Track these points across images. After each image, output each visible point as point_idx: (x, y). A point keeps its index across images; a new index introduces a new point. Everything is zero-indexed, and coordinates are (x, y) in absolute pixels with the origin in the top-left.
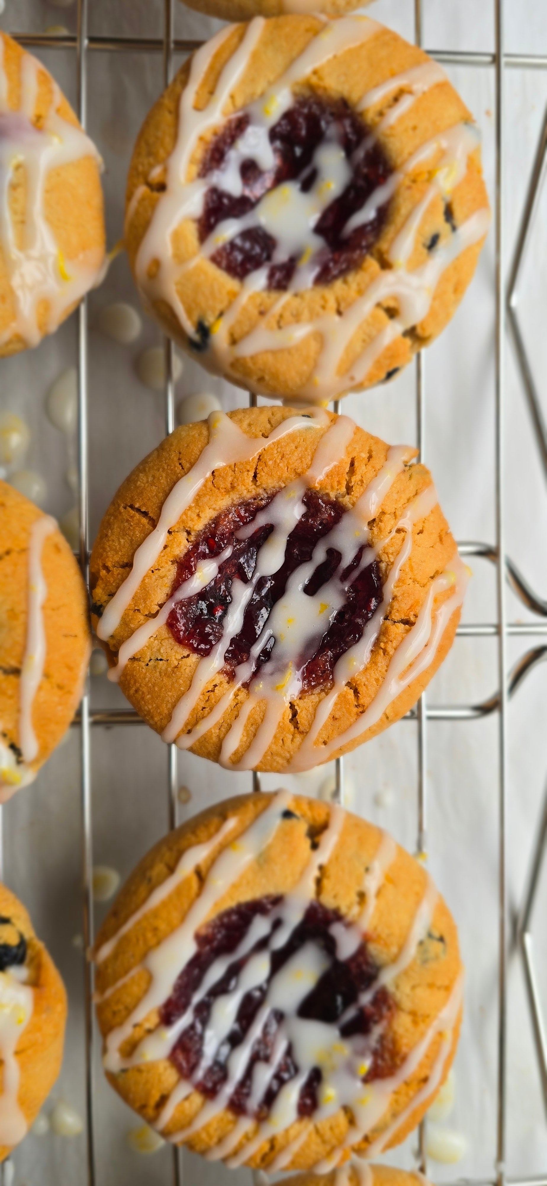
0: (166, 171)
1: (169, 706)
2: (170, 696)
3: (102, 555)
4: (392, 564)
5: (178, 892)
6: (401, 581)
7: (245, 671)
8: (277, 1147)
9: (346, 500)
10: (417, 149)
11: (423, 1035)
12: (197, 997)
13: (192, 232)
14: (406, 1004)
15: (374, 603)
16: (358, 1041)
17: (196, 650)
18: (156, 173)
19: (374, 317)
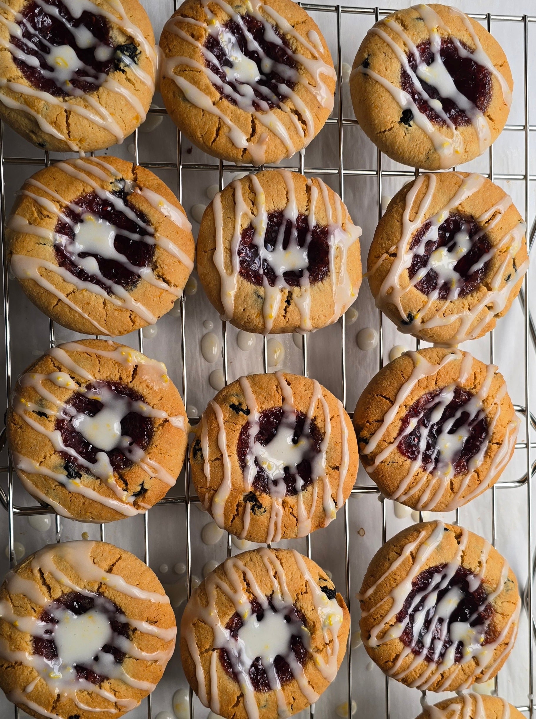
0: (397, 248)
1: (398, 482)
2: (399, 477)
3: (367, 417)
4: (492, 419)
5: (404, 563)
6: (497, 426)
7: (431, 467)
8: (445, 677)
9: (474, 391)
10: (503, 238)
11: (507, 623)
12: (410, 611)
13: (406, 274)
14: (499, 610)
15: (483, 435)
16: (479, 628)
17: (409, 458)
18: (393, 249)
19: (483, 311)
